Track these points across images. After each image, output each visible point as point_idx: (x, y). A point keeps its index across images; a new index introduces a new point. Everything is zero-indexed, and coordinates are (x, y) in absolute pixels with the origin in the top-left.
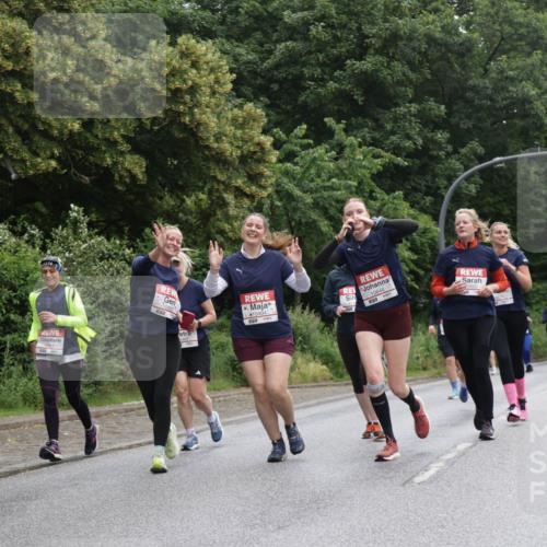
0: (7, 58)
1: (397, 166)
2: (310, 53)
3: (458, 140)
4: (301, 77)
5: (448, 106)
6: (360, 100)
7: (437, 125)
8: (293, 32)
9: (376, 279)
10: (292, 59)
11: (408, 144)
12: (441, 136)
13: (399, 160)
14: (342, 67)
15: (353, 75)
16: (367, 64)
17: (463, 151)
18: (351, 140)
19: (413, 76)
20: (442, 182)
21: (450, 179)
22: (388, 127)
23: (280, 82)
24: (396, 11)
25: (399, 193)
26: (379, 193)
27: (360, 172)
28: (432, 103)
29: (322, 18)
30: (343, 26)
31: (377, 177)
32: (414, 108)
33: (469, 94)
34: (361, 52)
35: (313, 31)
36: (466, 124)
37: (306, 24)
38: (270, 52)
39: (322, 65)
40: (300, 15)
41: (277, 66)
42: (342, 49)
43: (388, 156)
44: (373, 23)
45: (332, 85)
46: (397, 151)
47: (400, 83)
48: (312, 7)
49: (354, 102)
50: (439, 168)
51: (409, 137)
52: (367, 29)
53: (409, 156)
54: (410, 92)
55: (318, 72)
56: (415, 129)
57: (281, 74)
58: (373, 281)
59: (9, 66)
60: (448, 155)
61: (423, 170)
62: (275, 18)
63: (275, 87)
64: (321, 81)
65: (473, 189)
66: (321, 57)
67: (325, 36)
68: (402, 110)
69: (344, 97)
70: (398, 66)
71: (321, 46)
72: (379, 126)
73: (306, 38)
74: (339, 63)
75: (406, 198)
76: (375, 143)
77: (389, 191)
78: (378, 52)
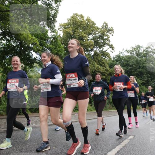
0: (97, 69)
1: (144, 83)
2: (133, 68)
3: (152, 79)
4: (132, 71)
5: (151, 75)
6: (139, 74)
7: (149, 77)
8: (131, 66)
9: (71, 78)
10: (131, 69)
11: (145, 80)
12: (150, 79)
13: (144, 82)
14: (137, 70)
15: (138, 71)
16: (140, 70)
17: (153, 81)
18: (138, 79)
19: (146, 71)
20: (150, 85)
21: (151, 84)
22: (143, 77)
23: (129, 72)
24: (144, 63)
25: (144, 86)
26: (142, 86)
27: (139, 83)
28: (148, 75)
29: (134, 64)
30: (137, 65)
31: (141, 84)
32: (146, 75)
33: (153, 74)
34: (139, 68)
35: (133, 66)
36: (153, 77)
37: (132, 65)
38: (128, 68)
39: (135, 70)
40: (132, 64)
41: (129, 70)
42: (137, 68)
43: (143, 81)
44: (141, 65)
45: (136, 72)
46: (144, 81)
47: (144, 72)
48: (133, 63)
49: (138, 74)
50: (149, 83)
51: (145, 79)
52: (140, 66)
53: (145, 81)
54: (146, 73)
55: (134, 71)
56: (146, 78)
57: (129, 71)
58: (70, 78)
59: (97, 70)
60: (151, 81)
61: (147, 83)
62: (128, 64)
63: (128, 72)
64: (134, 72)
65: (154, 86)
66: (134, 69)
67: (135, 66)
68: (145, 76)
69: (137, 74)
70: (144, 70)
71: (134, 68)
72: (142, 77)
73: (132, 66)
74: (136, 70)
75: (145, 87)
76: (141, 80)
77: (143, 86)
78: (142, 68)
